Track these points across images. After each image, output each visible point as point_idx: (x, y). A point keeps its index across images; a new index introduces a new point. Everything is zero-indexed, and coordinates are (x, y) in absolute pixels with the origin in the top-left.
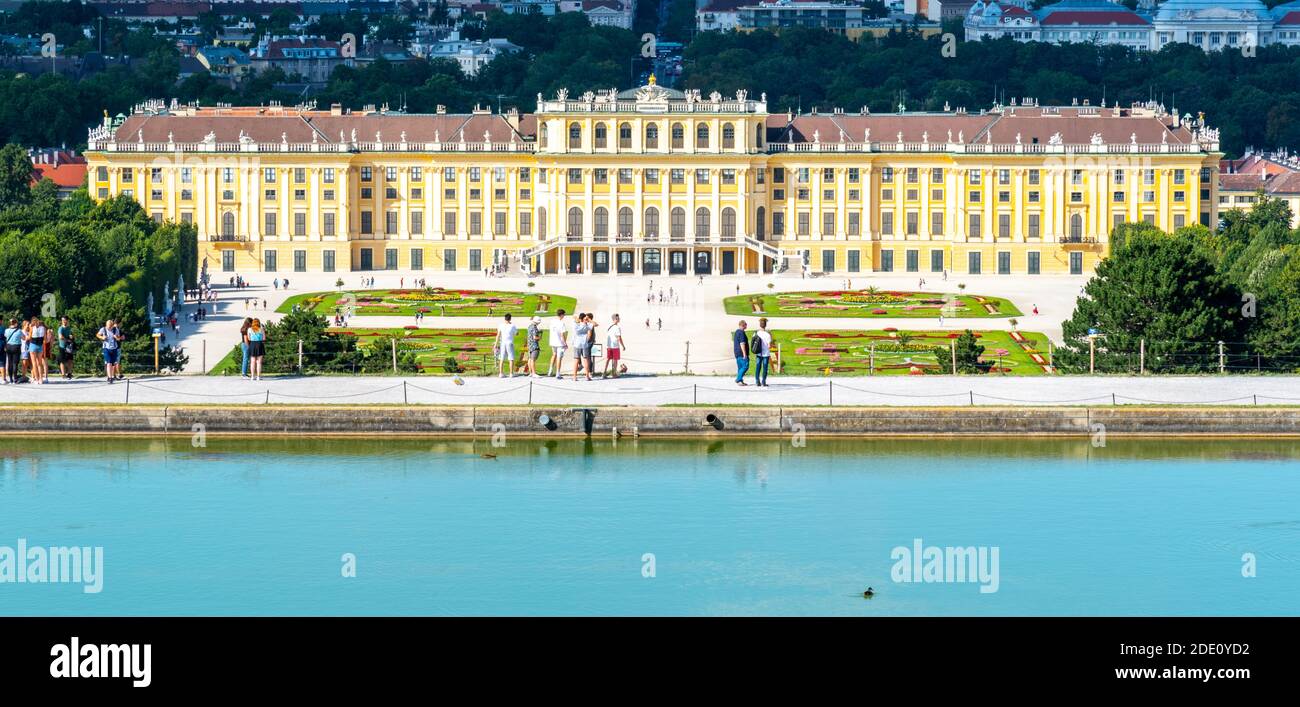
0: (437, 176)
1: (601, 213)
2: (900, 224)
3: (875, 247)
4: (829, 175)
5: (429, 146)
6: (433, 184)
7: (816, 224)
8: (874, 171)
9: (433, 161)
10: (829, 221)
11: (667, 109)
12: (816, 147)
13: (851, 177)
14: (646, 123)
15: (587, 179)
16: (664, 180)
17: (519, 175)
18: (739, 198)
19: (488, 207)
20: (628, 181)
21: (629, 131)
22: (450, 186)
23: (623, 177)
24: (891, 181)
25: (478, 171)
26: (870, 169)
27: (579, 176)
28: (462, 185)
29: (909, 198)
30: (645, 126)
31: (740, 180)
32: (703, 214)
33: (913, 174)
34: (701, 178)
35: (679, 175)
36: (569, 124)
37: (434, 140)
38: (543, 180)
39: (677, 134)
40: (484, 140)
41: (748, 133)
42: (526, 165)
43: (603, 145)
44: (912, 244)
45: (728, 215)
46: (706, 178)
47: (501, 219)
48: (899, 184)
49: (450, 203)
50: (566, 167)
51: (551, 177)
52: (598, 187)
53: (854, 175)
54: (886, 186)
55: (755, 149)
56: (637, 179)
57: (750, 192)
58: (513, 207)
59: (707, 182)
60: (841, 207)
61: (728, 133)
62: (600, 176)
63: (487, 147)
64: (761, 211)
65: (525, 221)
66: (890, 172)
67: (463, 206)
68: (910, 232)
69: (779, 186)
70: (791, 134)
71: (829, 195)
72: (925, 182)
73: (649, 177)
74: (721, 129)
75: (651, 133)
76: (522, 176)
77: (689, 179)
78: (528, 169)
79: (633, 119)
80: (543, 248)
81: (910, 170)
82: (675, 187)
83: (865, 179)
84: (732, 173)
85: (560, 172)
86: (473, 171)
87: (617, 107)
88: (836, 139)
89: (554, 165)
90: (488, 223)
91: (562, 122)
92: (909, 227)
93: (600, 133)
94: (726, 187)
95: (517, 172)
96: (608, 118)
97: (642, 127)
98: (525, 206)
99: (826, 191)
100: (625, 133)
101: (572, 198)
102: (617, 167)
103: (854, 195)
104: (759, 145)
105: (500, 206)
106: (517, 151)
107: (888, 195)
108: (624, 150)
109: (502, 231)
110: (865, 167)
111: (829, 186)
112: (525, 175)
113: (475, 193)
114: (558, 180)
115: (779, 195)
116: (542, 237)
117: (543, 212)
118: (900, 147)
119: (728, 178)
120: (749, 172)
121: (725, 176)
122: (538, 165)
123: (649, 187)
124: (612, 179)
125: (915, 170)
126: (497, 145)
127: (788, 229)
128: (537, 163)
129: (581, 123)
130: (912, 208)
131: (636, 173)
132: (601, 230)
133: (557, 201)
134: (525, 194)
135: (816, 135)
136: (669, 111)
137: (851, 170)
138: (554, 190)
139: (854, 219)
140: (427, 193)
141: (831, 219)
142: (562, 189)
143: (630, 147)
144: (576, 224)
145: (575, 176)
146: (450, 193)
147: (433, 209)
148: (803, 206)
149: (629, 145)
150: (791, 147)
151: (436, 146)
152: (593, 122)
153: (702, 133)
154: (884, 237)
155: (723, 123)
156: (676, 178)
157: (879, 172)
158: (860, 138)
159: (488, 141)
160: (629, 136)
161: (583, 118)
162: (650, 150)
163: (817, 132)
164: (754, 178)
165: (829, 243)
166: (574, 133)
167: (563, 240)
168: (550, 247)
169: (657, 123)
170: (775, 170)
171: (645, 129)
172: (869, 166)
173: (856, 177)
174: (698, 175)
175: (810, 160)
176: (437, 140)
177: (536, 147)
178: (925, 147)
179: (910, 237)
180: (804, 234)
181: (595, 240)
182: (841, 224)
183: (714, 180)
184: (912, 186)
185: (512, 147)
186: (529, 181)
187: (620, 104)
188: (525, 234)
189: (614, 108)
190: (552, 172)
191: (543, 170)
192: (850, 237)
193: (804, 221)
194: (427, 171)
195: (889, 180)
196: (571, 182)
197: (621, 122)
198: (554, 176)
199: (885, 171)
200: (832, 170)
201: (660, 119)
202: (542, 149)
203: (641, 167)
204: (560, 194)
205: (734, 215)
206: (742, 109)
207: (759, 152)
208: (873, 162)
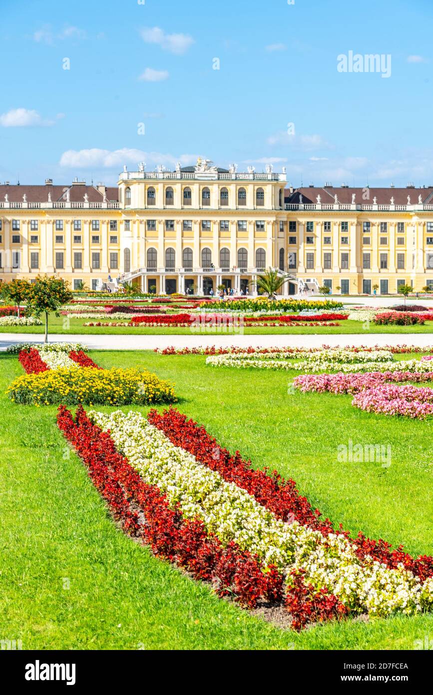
0: (50, 226)
1: (170, 252)
2: (375, 262)
3: (359, 277)
4: (327, 226)
5: (43, 205)
6: (46, 233)
7: (319, 261)
8: (359, 224)
9: (47, 215)
10: (328, 258)
11: (217, 178)
12: (319, 207)
13: (343, 228)
14: (202, 187)
15: (160, 227)
16: (215, 228)
17: (109, 225)
18: (268, 241)
19: (87, 248)
20: (190, 229)
21: (190, 193)
22: (59, 233)
23: (186, 226)
24: (369, 231)
25: (79, 223)
26: (356, 223)
27: (154, 226)
28: (68, 233)
29: (381, 243)
30: (201, 190)
31: (269, 228)
32: (242, 253)
33: (384, 227)
34: (241, 227)
35: (225, 225)
36: (147, 187)
37: (48, 201)
38: (127, 229)
39: (224, 194)
40: (83, 200)
41: (273, 195)
42: (114, 219)
43: (171, 203)
44: (384, 275)
45: (260, 254)
46: (245, 227)
47: (96, 257)
48: (375, 234)
49: (59, 246)
50: (145, 218)
51: (134, 227)
52: (168, 233)
53: (344, 226)
54: (366, 235)
55: (278, 207)
56: (196, 228)
57: (276, 237)
58: (105, 248)
59: (245, 230)
60: (336, 249)
61: (260, 195)
62: (169, 225)
63: (86, 205)
64: (282, 251)
65: (114, 258)
66: (368, 224)
67: (68, 248)
68: (382, 267)
69: (293, 234)
70: (301, 197)
71: (327, 241)
72: (392, 233)
73: (204, 226)
74: (255, 192)
75: (206, 193)
76: (111, 226)
77: (233, 228)
78: (115, 222)
79: (193, 184)
80: (129, 277)
81: (382, 223)
82: (223, 234)
83: (352, 230)
84: (263, 224)
85: (141, 222)
86: (76, 223)
87: (182, 175)
88: (332, 201)
89: (137, 217)
90: (87, 260)
91: (142, 185)
92: (382, 263)
93: (169, 194)
94: (259, 234)
95: (108, 224)
96: (175, 184)
97: (199, 190)
98: (113, 247)
99: (325, 238)
100: (187, 194)
101: (150, 241)
102: (182, 218)
103: (344, 240)
104: (280, 205)
105: (95, 247)
106: (108, 209)
107: (367, 241)
108: (186, 207)
109: (97, 266)
110: (352, 221)
111: (327, 234)
112: (113, 225)
113: (77, 239)
114: (139, 228)
115: (293, 240)
116: (127, 269)
117: (127, 252)
118: (375, 207)
119: (260, 227)
120: (275, 222)
121: (258, 226)
122: (124, 217)
123: (204, 233)
124: (178, 227)
125: (385, 223)
126: (94, 204)
127: (300, 264)
128: (123, 215)
129: (155, 187)
130: (383, 249)
131: (195, 223)
132: (170, 264)
133: (138, 243)
134: (114, 239)
135: (319, 198)
136: (219, 179)
137: (343, 223)
138: (136, 236)
139: (345, 258)
140: (42, 239)
141: (329, 257)
142: (142, 234)
143: (191, 204)
144: (152, 260)
145: (151, 225)
146: (59, 239)
147: (47, 250)
148: (309, 248)
149: (189, 203)
150: (302, 206)
151: (49, 205)
152: (164, 187)
153: (242, 195)
154: (365, 271)
155: (256, 187)
156: (224, 227)
157: (360, 225)
158: (349, 201)
159: (86, 201)
160: (190, 197)
161: (157, 184)
162: (205, 207)
163: (319, 196)
164: (278, 227)
165: (328, 274)
166: (151, 193)
167: (145, 271)
168: (135, 276)
169: (210, 187)
170: (291, 223)
171: (201, 192)
172: (355, 220)
173: (346, 228)
174: (239, 225)
175: (314, 216)
176: (50, 200)
177: (122, 206)
178: (392, 208)
179: (382, 270)
180: (310, 268)
181: (166, 270)
182: (336, 261)
183: (250, 228)
184: (384, 235)
185: (104, 205)
186: (116, 230)
187: (183, 173)
188: (114, 268)
189: (179, 176)
190: (134, 223)
191: (127, 221)
192: (342, 270)
193: (310, 258)
194: (42, 223)
195: (368, 231)
196: (148, 230)
197: (184, 187)
198: (136, 226)
199: (365, 224)
200: (329, 223)
201: (212, 184)
202: (127, 206)
203: (199, 219)
204: (141, 238)
205: (265, 253)
206: (270, 177)
207: (281, 209)
208: (358, 218)
